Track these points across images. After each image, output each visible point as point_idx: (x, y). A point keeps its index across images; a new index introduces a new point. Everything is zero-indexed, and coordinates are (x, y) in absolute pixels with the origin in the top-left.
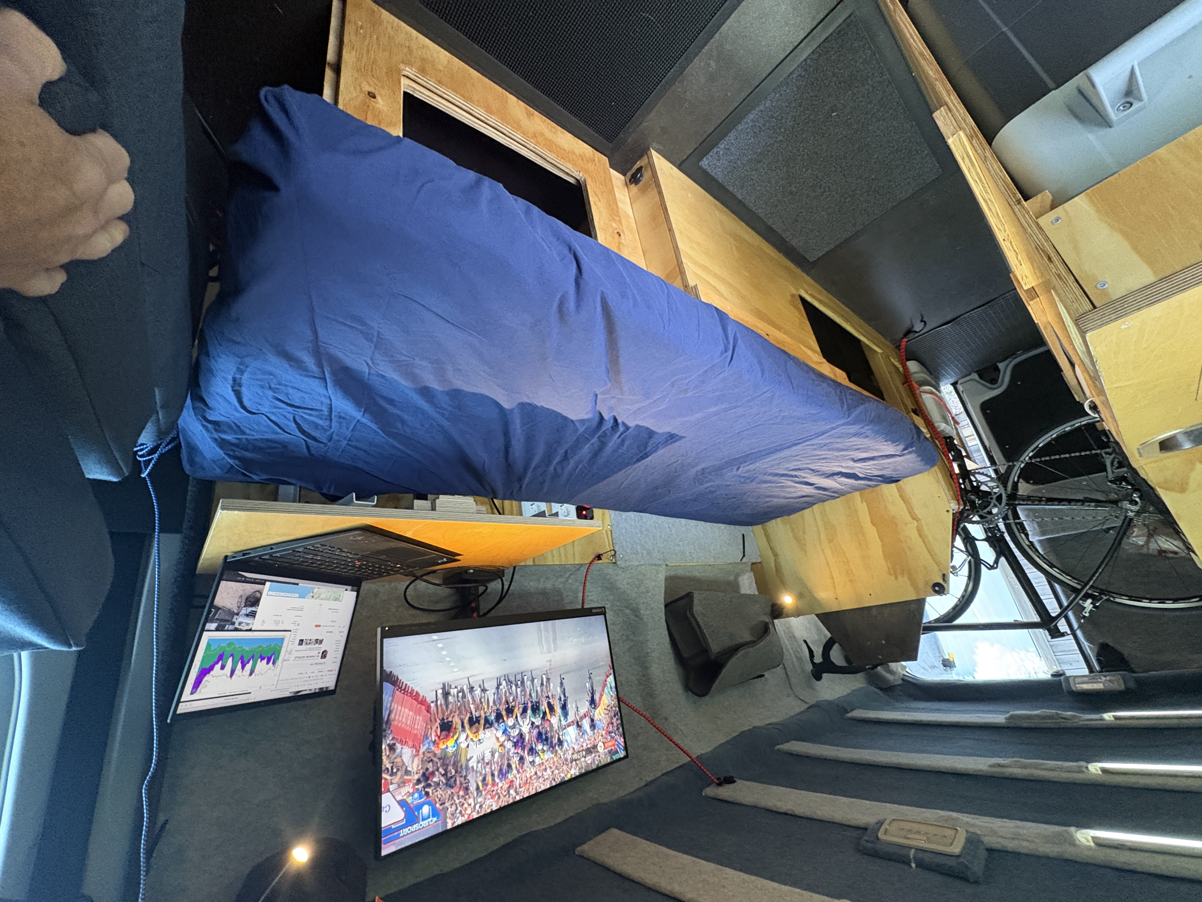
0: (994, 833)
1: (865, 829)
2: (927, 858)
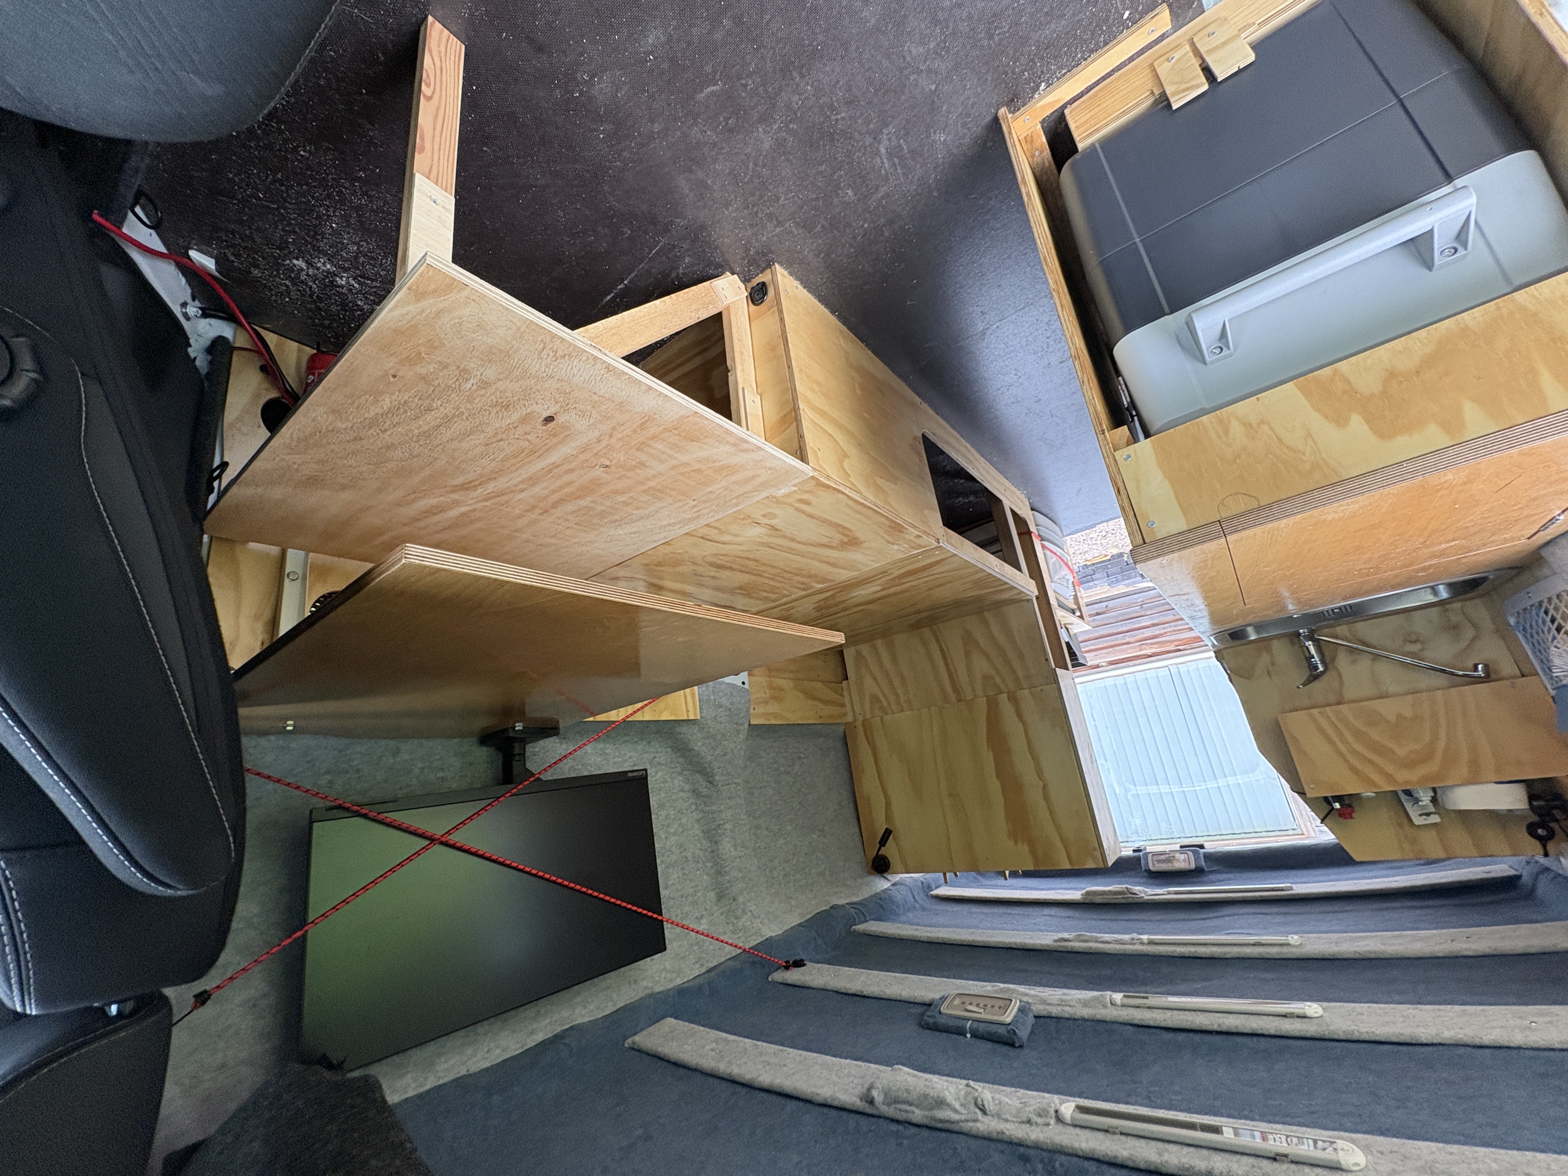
0: (1044, 1002)
1: (930, 1005)
2: (982, 1027)
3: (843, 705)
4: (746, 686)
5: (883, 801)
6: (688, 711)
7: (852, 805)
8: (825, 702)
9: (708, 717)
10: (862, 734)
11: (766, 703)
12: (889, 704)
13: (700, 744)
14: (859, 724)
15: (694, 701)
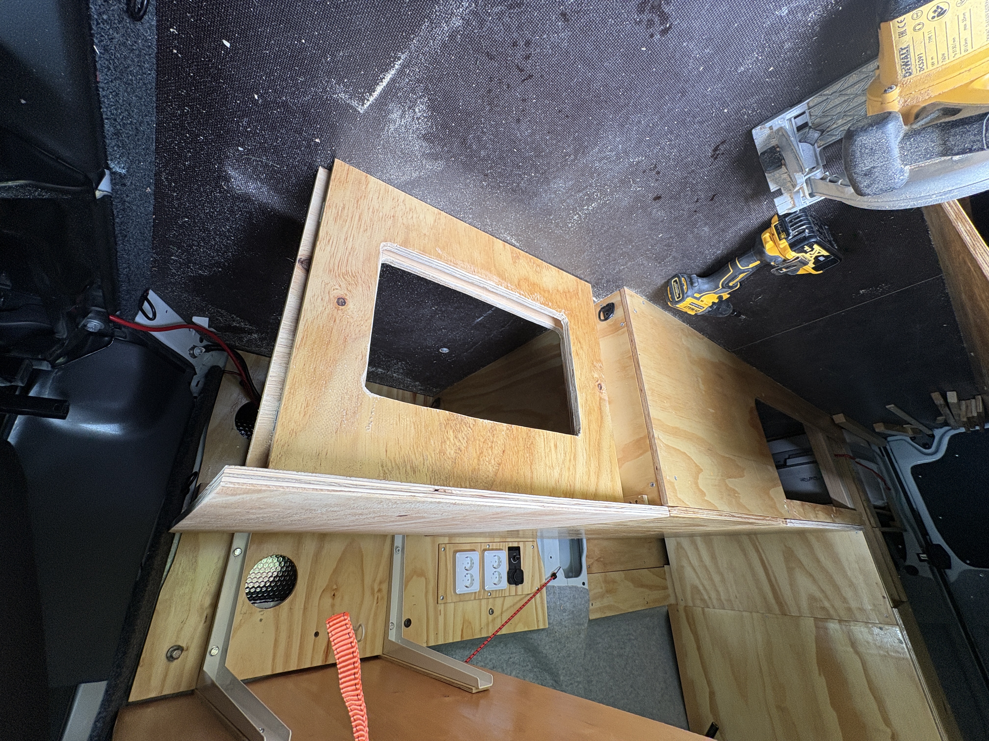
3: (665, 588)
4: (586, 586)
5: (707, 690)
6: (538, 621)
7: (676, 683)
8: (650, 587)
9: (555, 623)
10: (684, 618)
11: (602, 596)
12: (710, 598)
13: (547, 647)
14: (681, 608)
15: (543, 610)
